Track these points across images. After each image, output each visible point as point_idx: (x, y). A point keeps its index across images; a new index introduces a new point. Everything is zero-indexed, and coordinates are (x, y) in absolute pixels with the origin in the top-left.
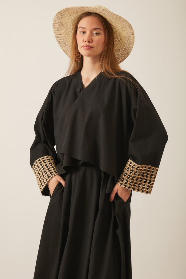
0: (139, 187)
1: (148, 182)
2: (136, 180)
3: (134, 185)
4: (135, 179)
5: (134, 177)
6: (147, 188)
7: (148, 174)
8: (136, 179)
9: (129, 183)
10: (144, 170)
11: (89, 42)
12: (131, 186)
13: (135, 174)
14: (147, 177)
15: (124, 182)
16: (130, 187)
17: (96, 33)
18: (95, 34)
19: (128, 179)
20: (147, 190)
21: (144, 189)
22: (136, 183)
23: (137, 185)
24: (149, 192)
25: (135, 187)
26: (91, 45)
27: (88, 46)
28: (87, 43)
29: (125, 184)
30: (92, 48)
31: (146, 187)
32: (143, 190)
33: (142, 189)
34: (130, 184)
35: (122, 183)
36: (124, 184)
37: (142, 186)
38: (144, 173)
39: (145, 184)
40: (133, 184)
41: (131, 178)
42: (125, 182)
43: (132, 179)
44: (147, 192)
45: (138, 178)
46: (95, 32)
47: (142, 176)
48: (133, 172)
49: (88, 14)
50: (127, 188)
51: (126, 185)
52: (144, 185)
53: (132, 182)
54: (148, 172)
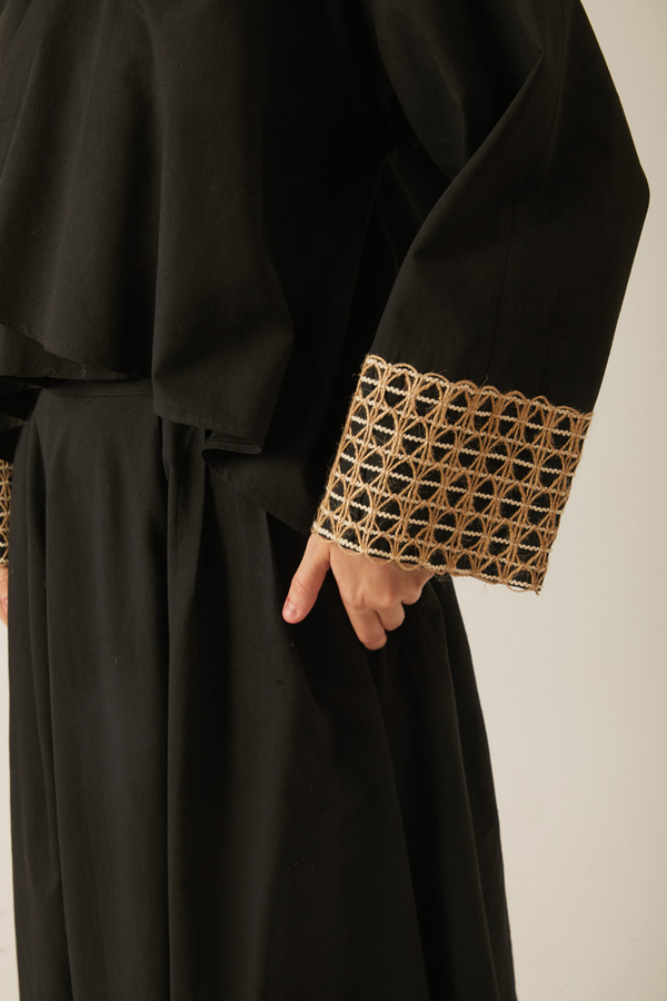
0: (469, 542)
2: (453, 498)
3: (438, 532)
4: (444, 487)
5: (435, 476)
6: (521, 552)
7: (526, 455)
8: (450, 494)
9: (403, 520)
10: (505, 427)
12: (416, 541)
13: (438, 454)
14: (519, 477)
15: (366, 519)
16: (412, 551)
19: (399, 498)
20: (520, 566)
21: (499, 559)
22: (449, 520)
23: (459, 531)
24: (530, 578)
25: (445, 547)
29: (379, 533)
32: (493, 565)
33: (491, 558)
34: (413, 530)
35: (357, 527)
36: (368, 531)
37: (487, 538)
38: (501, 449)
39: (510, 522)
40: (433, 525)
41: (415, 482)
42: (378, 519)
43: (426, 493)
44: (524, 577)
45: (461, 483)
47: (492, 472)
48: (428, 442)
50: (395, 556)
51: (387, 535)
52: (503, 532)
53: (422, 514)
54: (530, 440)
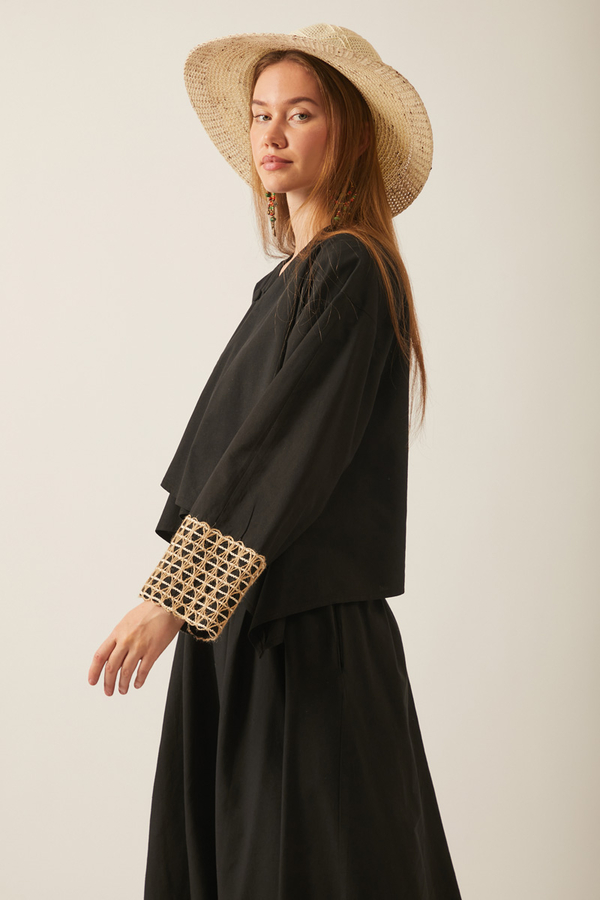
1: (218, 593)
3: (173, 590)
4: (182, 570)
7: (225, 566)
8: (184, 574)
11: (275, 146)
14: (218, 576)
17: (302, 116)
18: (297, 118)
22: (180, 586)
23: (183, 593)
26: (284, 153)
27: (274, 159)
28: (271, 151)
30: (288, 165)
31: (205, 606)
37: (195, 601)
39: (207, 596)
45: (190, 570)
46: (295, 111)
47: (207, 570)
49: (277, 56)
54: (229, 560)
